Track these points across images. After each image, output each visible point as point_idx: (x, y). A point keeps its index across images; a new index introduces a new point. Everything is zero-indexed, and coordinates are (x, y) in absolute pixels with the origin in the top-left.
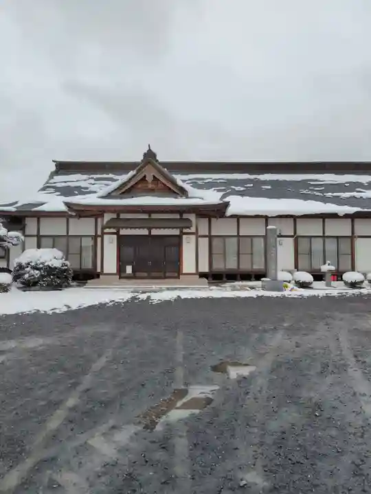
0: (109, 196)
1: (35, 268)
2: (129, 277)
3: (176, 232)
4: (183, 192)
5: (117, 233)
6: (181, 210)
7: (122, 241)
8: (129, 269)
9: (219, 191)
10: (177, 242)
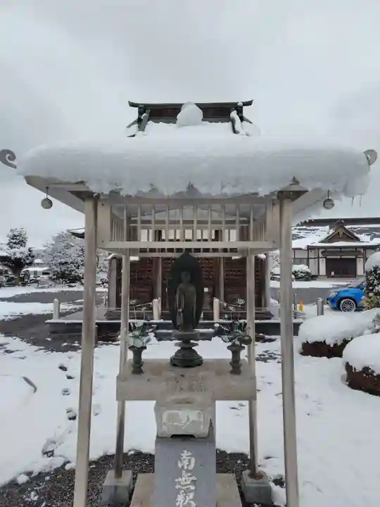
0: (322, 242)
1: (302, 272)
2: (333, 277)
3: (354, 257)
4: (358, 239)
5: (326, 258)
6: (356, 247)
7: (328, 261)
8: (333, 273)
9: (368, 235)
10: (354, 261)
